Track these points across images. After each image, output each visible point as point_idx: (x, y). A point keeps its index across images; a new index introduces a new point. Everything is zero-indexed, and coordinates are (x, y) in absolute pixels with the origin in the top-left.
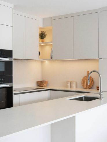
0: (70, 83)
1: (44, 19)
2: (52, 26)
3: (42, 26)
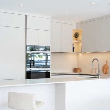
0: (94, 69)
2: (82, 28)
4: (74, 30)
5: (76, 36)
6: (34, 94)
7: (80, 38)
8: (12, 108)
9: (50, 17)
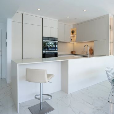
1: (73, 25)
3: (72, 28)
4: (71, 29)
5: (73, 32)
6: (46, 70)
7: (75, 33)
8: (28, 81)
9: (58, 20)
